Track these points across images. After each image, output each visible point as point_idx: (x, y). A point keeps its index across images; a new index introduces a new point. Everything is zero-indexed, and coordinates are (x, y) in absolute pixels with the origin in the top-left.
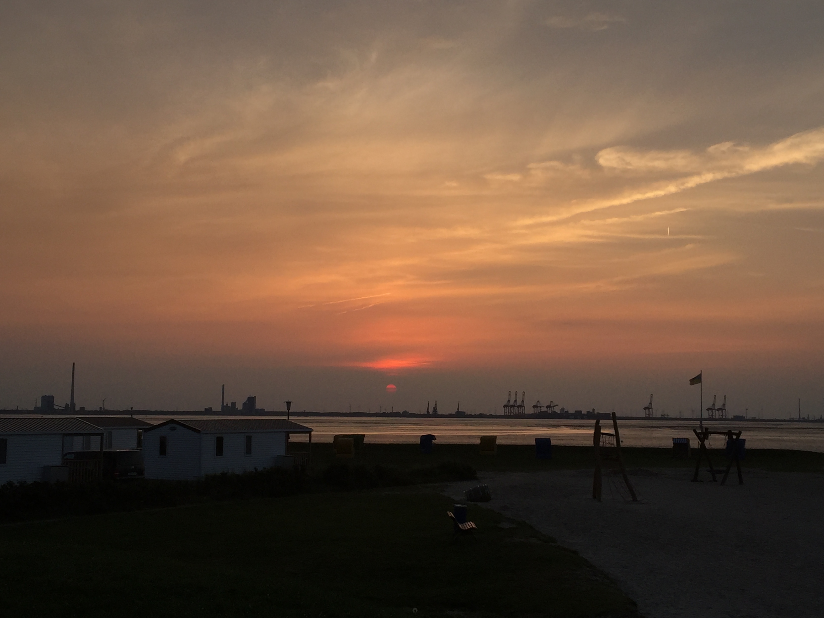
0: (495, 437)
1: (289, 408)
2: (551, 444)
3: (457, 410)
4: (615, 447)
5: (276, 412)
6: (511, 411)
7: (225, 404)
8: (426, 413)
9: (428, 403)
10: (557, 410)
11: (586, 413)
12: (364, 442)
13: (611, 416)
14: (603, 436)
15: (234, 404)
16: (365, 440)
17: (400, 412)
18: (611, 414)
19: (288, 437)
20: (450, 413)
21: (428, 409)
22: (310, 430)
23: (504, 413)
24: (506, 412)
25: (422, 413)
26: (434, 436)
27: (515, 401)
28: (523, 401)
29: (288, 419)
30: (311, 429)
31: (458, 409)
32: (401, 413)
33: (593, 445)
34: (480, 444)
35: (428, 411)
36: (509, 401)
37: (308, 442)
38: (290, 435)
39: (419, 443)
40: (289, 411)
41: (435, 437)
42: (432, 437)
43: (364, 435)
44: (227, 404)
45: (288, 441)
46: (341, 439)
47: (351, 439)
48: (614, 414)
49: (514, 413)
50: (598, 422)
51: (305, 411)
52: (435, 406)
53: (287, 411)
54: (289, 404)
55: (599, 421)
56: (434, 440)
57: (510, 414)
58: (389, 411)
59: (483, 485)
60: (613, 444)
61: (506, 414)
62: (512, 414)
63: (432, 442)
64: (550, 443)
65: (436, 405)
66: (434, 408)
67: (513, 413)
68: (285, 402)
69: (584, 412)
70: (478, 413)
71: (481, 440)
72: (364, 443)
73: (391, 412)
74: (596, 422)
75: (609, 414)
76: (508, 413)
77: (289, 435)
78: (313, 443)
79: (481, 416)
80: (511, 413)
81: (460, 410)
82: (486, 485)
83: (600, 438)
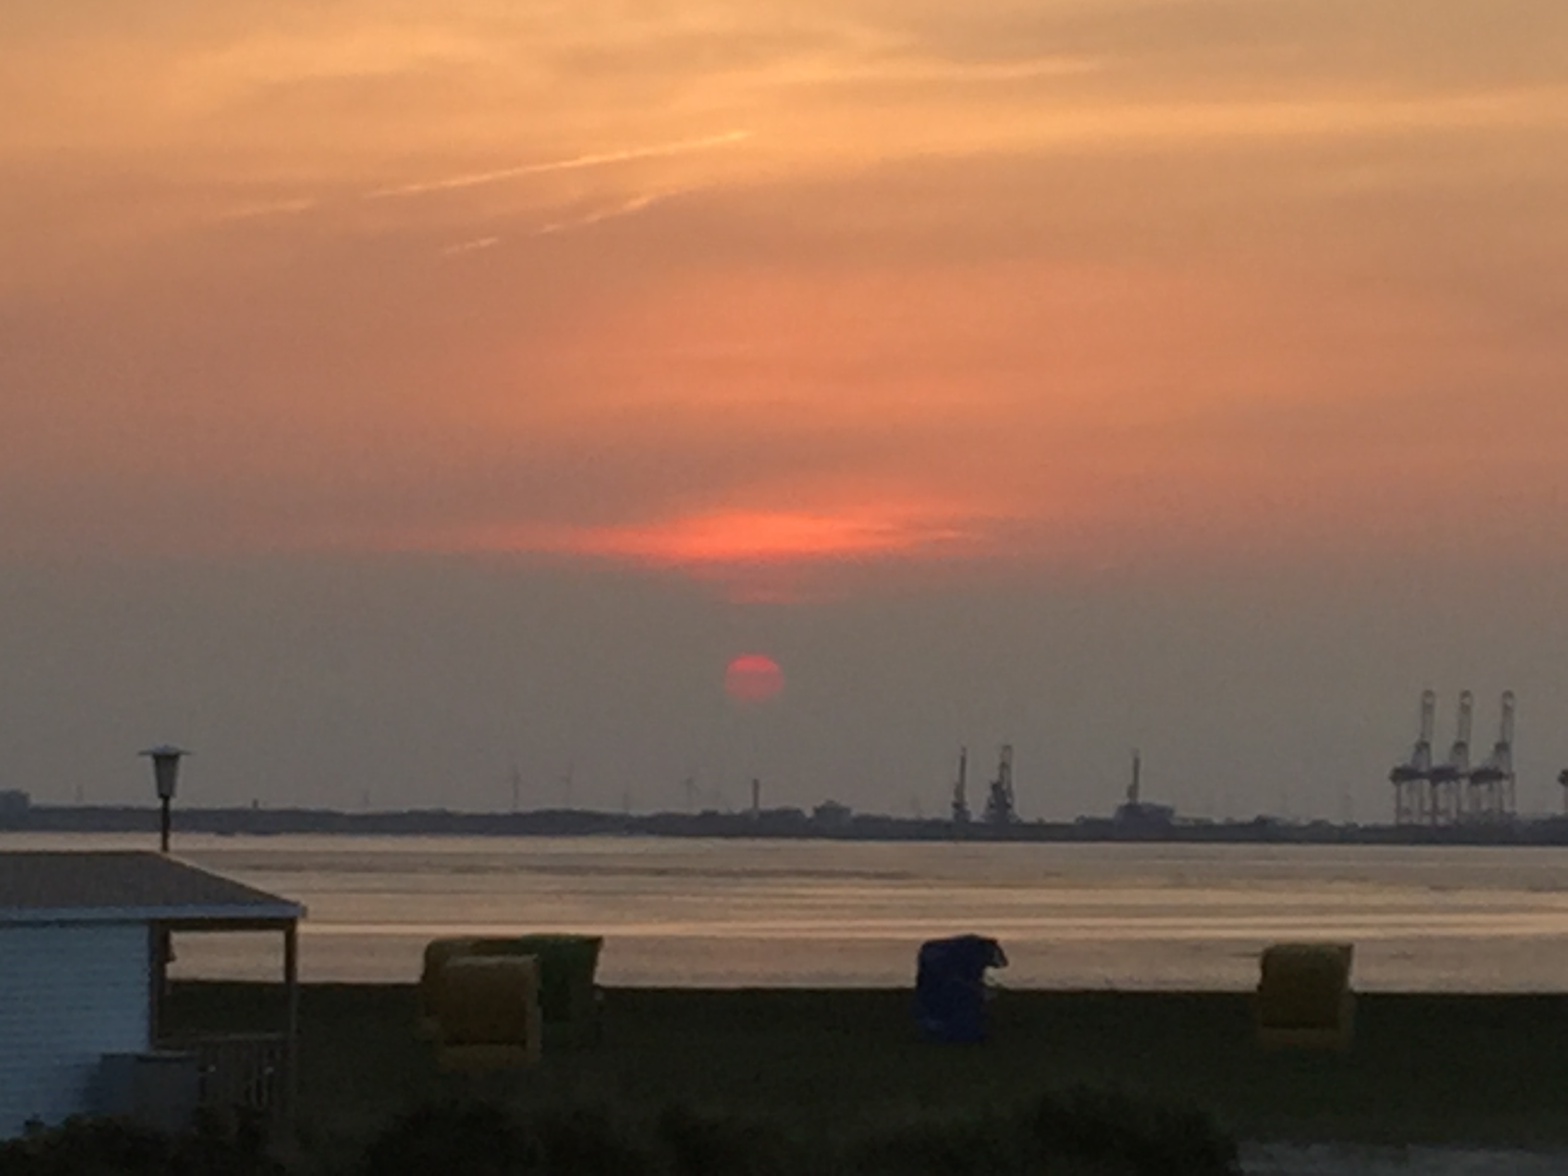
0: (1345, 951)
1: (165, 791)
3: (1123, 800)
5: (94, 810)
6: (1435, 803)
8: (950, 817)
9: (963, 761)
12: (597, 980)
16: (599, 969)
17: (798, 812)
19: (164, 953)
20: (1089, 814)
21: (959, 791)
22: (290, 912)
24: (1404, 806)
25: (928, 816)
26: (993, 943)
27: (1460, 747)
28: (1502, 747)
29: (165, 847)
30: (295, 905)
31: (1133, 791)
32: (809, 813)
34: (1260, 987)
35: (959, 806)
36: (1423, 747)
37: (280, 978)
38: (176, 938)
39: (912, 985)
40: (166, 798)
41: (997, 951)
42: (981, 952)
43: (597, 940)
45: (161, 971)
46: (463, 962)
47: (519, 962)
49: (1453, 814)
51: (261, 806)
52: (1001, 776)
53: (159, 804)
54: (166, 763)
56: (996, 966)
57: (1426, 821)
61: (1405, 820)
62: (1441, 821)
63: (985, 980)
65: (1004, 766)
66: (996, 787)
67: (1446, 812)
68: (143, 754)
70: (1243, 814)
71: (1264, 968)
72: (598, 987)
73: (749, 805)
76: (1415, 812)
77: (169, 939)
78: (309, 988)
79: (1263, 830)
80: (1433, 814)
81: (1141, 799)
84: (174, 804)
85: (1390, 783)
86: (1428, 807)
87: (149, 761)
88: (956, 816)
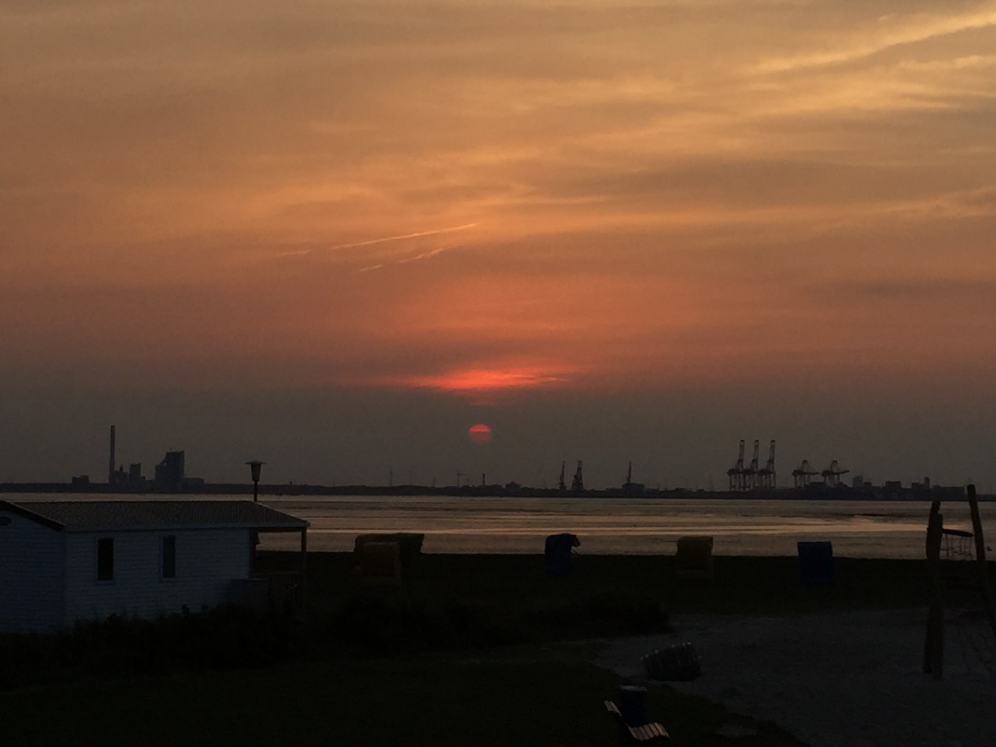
0: (710, 540)
1: (256, 478)
2: (834, 555)
3: (626, 482)
4: (974, 562)
6: (745, 483)
7: (117, 468)
8: (558, 488)
9: (563, 467)
10: (847, 481)
11: (909, 487)
12: (422, 551)
13: (966, 492)
14: (946, 537)
15: (136, 468)
17: (500, 486)
18: (966, 489)
19: (254, 540)
20: (612, 487)
21: (562, 478)
22: (302, 525)
23: (729, 485)
24: (733, 485)
25: (548, 488)
26: (575, 536)
27: (755, 461)
28: (771, 461)
29: (255, 499)
30: (305, 522)
31: (629, 478)
32: (504, 487)
33: (925, 557)
34: (677, 554)
35: (562, 484)
36: (740, 461)
37: (300, 550)
38: (260, 535)
39: (543, 553)
40: (256, 481)
41: (577, 539)
42: (571, 540)
43: (421, 536)
44: (121, 469)
45: (255, 547)
46: (371, 543)
47: (391, 544)
48: (971, 488)
49: (752, 487)
50: (935, 508)
52: (578, 473)
53: (253, 483)
54: (256, 467)
55: (939, 504)
56: (575, 546)
57: (742, 490)
58: (478, 483)
59: (684, 644)
60: (970, 554)
61: (733, 489)
62: (747, 490)
63: (572, 551)
64: (831, 552)
65: (579, 469)
66: (575, 476)
67: (749, 487)
68: (247, 463)
69: (906, 485)
70: (672, 488)
71: (679, 546)
72: (423, 554)
73: (482, 484)
74: (933, 505)
75: (962, 489)
76: (737, 486)
77: (257, 534)
78: (310, 554)
79: (679, 494)
80: (744, 487)
81: (632, 481)
82: (689, 643)
83: (940, 542)
84: (259, 483)
85: (727, 475)
86: (742, 485)
87: (250, 466)
88: (560, 487)
